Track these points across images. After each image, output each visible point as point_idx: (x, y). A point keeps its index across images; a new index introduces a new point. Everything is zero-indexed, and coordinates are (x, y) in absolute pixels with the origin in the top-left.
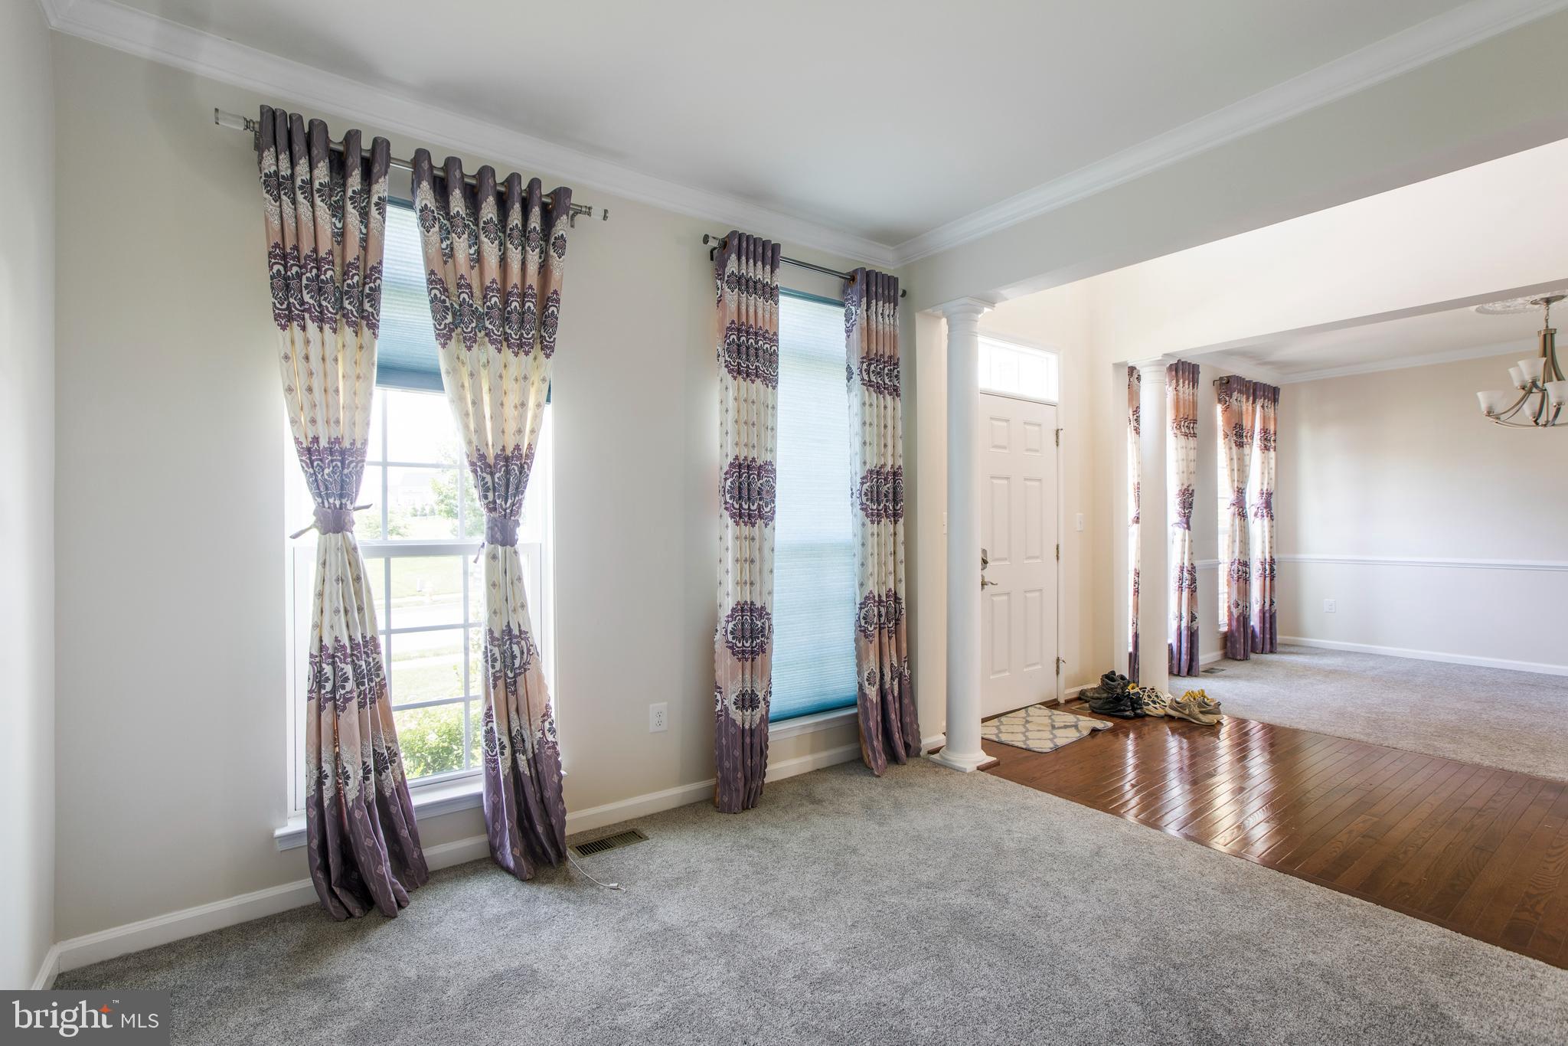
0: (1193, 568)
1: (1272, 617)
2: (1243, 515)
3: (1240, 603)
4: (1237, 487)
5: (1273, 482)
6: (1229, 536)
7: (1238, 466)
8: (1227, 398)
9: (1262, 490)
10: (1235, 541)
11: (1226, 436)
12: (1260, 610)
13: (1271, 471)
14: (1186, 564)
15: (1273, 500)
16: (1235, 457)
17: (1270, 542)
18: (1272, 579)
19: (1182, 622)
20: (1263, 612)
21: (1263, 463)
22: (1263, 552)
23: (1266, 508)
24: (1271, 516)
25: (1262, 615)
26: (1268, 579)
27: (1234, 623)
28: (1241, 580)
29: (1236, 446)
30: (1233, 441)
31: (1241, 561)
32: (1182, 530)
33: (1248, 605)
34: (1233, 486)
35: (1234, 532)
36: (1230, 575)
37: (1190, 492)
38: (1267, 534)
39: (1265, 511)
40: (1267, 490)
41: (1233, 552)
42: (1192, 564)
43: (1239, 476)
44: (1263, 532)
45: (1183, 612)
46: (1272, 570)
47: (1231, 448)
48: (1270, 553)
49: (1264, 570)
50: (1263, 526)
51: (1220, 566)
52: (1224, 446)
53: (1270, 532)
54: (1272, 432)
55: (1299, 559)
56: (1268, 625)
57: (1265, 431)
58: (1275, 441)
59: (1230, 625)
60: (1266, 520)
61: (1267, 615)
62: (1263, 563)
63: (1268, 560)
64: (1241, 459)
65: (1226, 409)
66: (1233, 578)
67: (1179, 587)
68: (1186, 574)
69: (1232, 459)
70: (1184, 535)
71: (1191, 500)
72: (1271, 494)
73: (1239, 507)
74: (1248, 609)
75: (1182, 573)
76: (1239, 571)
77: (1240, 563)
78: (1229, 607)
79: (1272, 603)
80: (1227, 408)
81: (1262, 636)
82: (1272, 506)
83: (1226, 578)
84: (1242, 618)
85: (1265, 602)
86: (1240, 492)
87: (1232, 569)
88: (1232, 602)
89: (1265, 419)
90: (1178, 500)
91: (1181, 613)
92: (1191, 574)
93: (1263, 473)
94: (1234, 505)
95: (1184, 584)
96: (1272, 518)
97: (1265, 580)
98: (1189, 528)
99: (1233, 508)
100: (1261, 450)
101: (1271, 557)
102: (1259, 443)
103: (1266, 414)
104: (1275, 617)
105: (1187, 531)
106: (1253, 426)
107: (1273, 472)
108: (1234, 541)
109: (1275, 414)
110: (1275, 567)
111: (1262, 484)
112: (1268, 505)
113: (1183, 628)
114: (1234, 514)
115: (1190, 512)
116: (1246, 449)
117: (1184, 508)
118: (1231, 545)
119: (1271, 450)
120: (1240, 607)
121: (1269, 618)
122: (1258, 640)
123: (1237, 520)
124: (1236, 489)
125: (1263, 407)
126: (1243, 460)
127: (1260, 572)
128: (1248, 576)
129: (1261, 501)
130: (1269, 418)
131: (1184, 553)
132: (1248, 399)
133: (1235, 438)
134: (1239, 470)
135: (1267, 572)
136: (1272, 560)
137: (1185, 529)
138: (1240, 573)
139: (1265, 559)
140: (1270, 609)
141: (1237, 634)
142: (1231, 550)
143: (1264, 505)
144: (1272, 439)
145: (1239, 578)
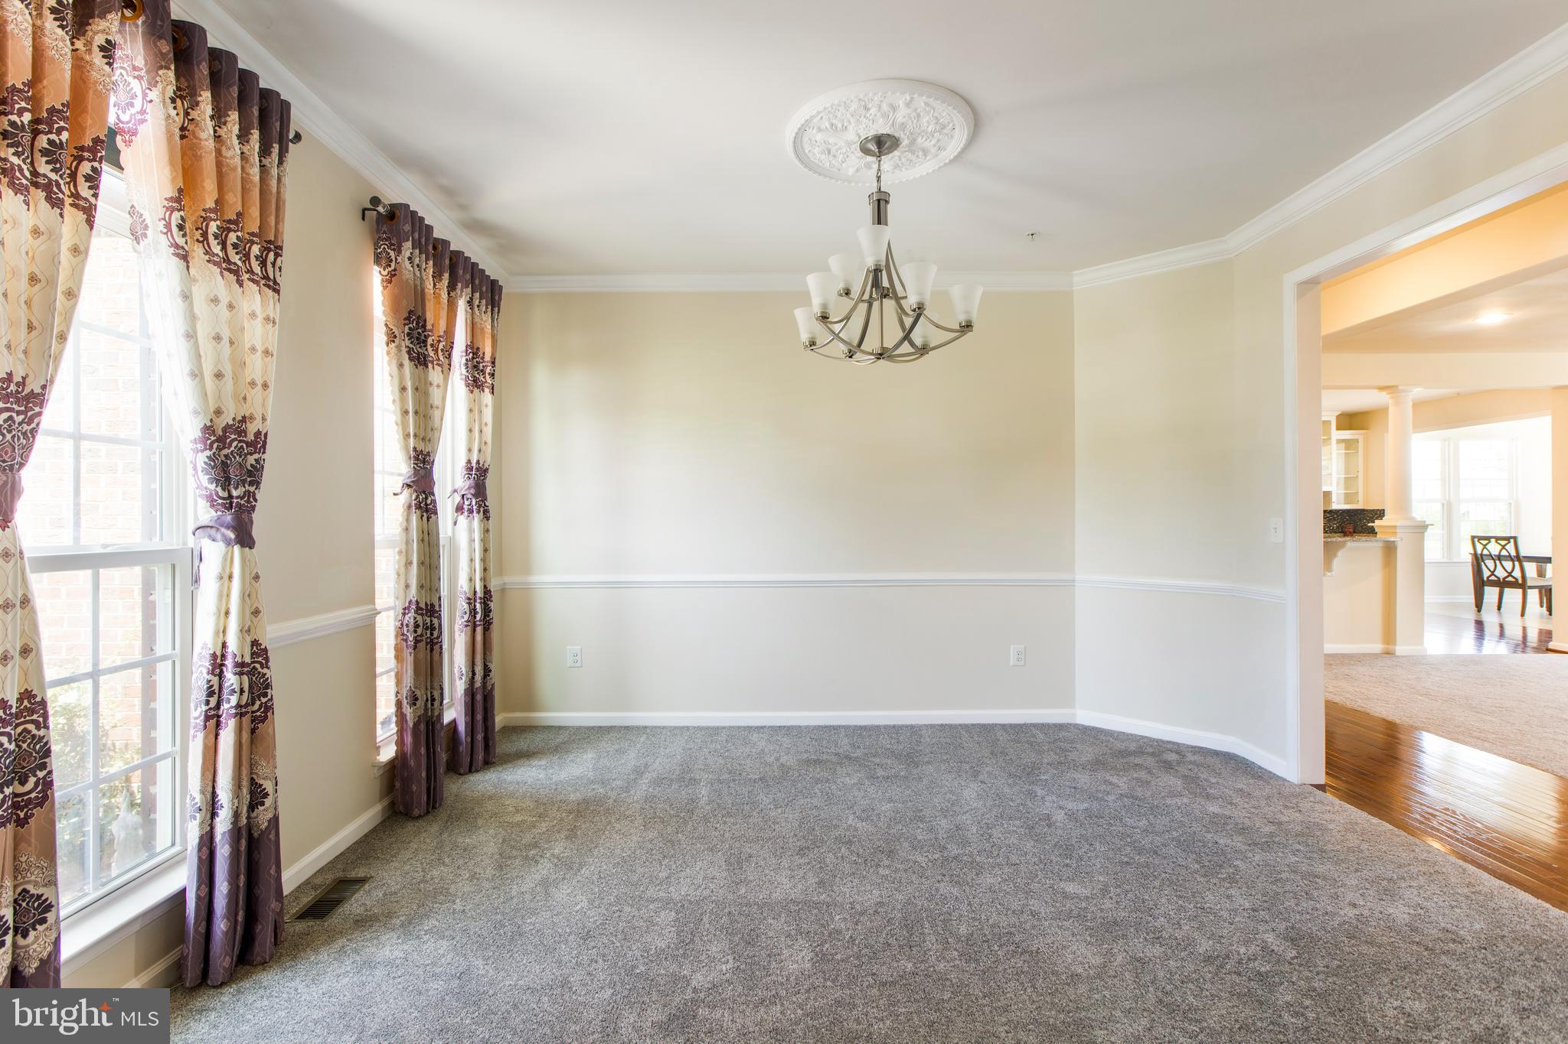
0: (259, 652)
1: (488, 697)
2: (425, 507)
3: (418, 693)
4: (415, 449)
5: (489, 449)
6: (400, 552)
7: (414, 405)
8: (392, 254)
9: (469, 462)
10: (411, 563)
11: (392, 338)
12: (466, 690)
13: (485, 429)
14: (233, 646)
15: (489, 482)
16: (409, 385)
17: (484, 560)
18: (487, 625)
19: (217, 820)
20: (471, 692)
21: (471, 410)
22: (471, 580)
23: (475, 495)
24: (486, 512)
25: (469, 699)
26: (479, 630)
27: (409, 739)
28: (422, 645)
29: (411, 359)
30: (404, 350)
31: (423, 605)
32: (220, 546)
33: (436, 694)
34: (406, 448)
35: (408, 542)
36: (400, 634)
37: (251, 437)
38: (477, 545)
39: (474, 503)
40: (478, 462)
41: (407, 586)
42: (255, 643)
43: (417, 426)
44: (472, 541)
45: (219, 791)
46: (487, 611)
47: (401, 365)
48: (484, 579)
49: (473, 612)
50: (471, 531)
51: (378, 619)
52: (386, 358)
53: (484, 541)
54: (488, 357)
55: (534, 583)
56: (479, 717)
57: (474, 351)
58: (492, 375)
59: (400, 742)
60: (477, 518)
61: (479, 697)
62: (471, 601)
63: (480, 594)
64: (422, 390)
65: (391, 278)
66: (406, 640)
67: (207, 718)
68: (231, 678)
69: (403, 389)
70: (228, 560)
71: (251, 460)
72: (486, 470)
73: (419, 492)
74: (437, 704)
75: (221, 675)
76: (417, 626)
77: (418, 608)
78: (399, 704)
79: (487, 671)
80: (393, 274)
81: (469, 740)
82: (488, 492)
83: (392, 641)
84: (422, 727)
85: (474, 674)
86: (422, 463)
87: (406, 622)
88: (405, 692)
89: (473, 328)
90: (202, 458)
91: (214, 794)
92: (252, 672)
93: (470, 430)
94: (409, 486)
95: (225, 706)
96: (486, 515)
97: (474, 631)
98: (244, 538)
99: (407, 492)
100: (467, 385)
101: (485, 587)
102: (464, 371)
103: (477, 320)
104: (492, 697)
105: (237, 548)
106: (450, 333)
107: (488, 431)
108: (409, 563)
109: (493, 326)
110: (492, 605)
111: (470, 450)
112: (480, 490)
113: (218, 838)
114: (409, 507)
115: (250, 496)
116: (435, 375)
117: (224, 481)
118: (403, 570)
119: (487, 390)
120: (418, 703)
121: (480, 700)
122: (463, 748)
123: (414, 518)
124: (412, 454)
125: (470, 302)
126: (426, 394)
127: (466, 617)
128: (436, 634)
129: (468, 483)
130: (482, 329)
131: (227, 613)
132: (438, 276)
133: (408, 343)
134: (416, 413)
135: (478, 617)
136: (487, 592)
137: (228, 542)
138: (419, 631)
139: (475, 592)
140: (484, 684)
141: (412, 763)
142: (402, 583)
143: (473, 491)
144: (488, 370)
145: (417, 641)
